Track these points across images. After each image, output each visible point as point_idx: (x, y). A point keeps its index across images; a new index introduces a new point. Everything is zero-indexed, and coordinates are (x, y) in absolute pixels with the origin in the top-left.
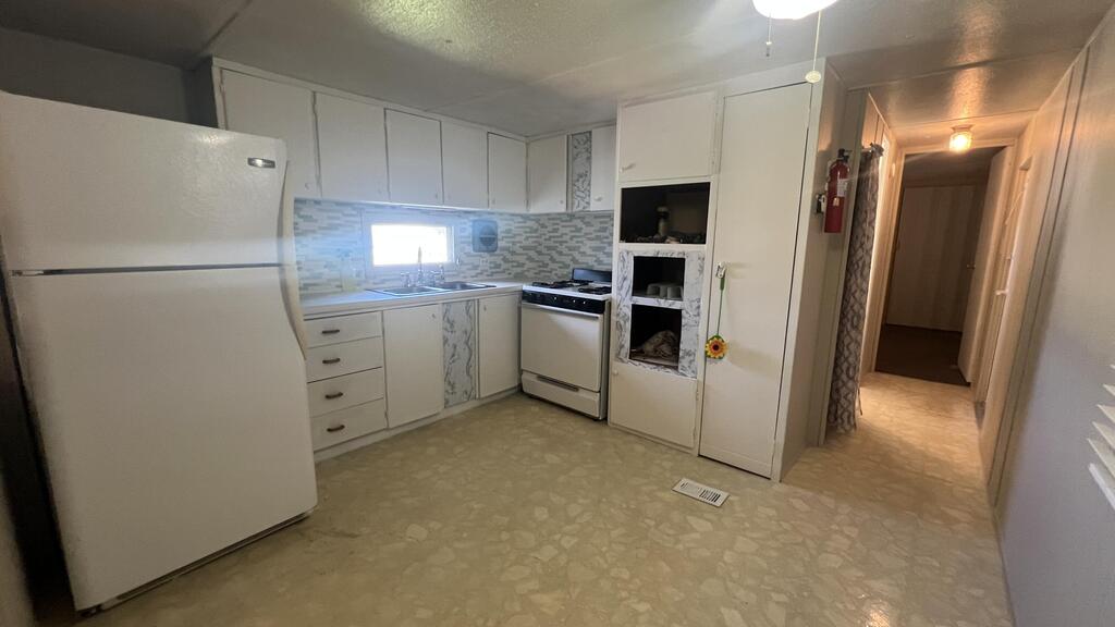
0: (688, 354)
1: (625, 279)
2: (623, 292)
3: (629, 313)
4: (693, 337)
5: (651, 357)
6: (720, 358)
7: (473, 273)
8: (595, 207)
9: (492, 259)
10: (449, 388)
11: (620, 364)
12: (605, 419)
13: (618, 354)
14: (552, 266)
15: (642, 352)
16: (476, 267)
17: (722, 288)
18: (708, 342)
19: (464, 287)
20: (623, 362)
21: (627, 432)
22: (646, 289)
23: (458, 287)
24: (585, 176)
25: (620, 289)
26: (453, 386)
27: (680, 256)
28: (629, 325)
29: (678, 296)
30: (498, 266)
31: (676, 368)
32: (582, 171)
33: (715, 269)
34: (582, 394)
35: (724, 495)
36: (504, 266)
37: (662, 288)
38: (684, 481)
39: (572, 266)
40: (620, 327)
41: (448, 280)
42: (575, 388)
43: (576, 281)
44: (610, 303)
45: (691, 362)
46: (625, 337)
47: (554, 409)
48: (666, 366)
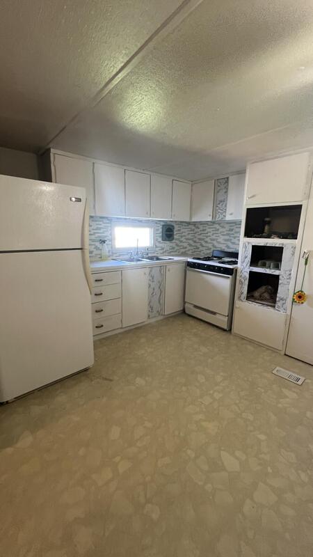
0: (282, 299)
1: (246, 257)
2: (245, 264)
3: (248, 276)
4: (285, 291)
5: (258, 300)
6: (302, 303)
7: (161, 252)
8: (228, 218)
9: (171, 244)
10: (150, 309)
11: (241, 302)
12: (230, 330)
13: (239, 297)
14: (201, 248)
15: (253, 296)
16: (163, 249)
17: (306, 264)
18: (294, 294)
19: (158, 259)
20: (242, 301)
21: (243, 338)
22: (257, 263)
23: (155, 259)
24: (224, 201)
25: (243, 262)
26: (152, 308)
27: (280, 246)
28: (247, 282)
29: (277, 267)
30: (173, 248)
31: (274, 307)
32: (222, 199)
33: (302, 253)
34: (217, 316)
35: (302, 379)
36: (177, 248)
37: (267, 263)
38: (278, 368)
39: (213, 249)
40: (241, 283)
41: (150, 255)
42: (214, 313)
43: (215, 257)
44: (236, 270)
45: (283, 304)
46: (244, 288)
47: (202, 323)
48: (268, 305)
